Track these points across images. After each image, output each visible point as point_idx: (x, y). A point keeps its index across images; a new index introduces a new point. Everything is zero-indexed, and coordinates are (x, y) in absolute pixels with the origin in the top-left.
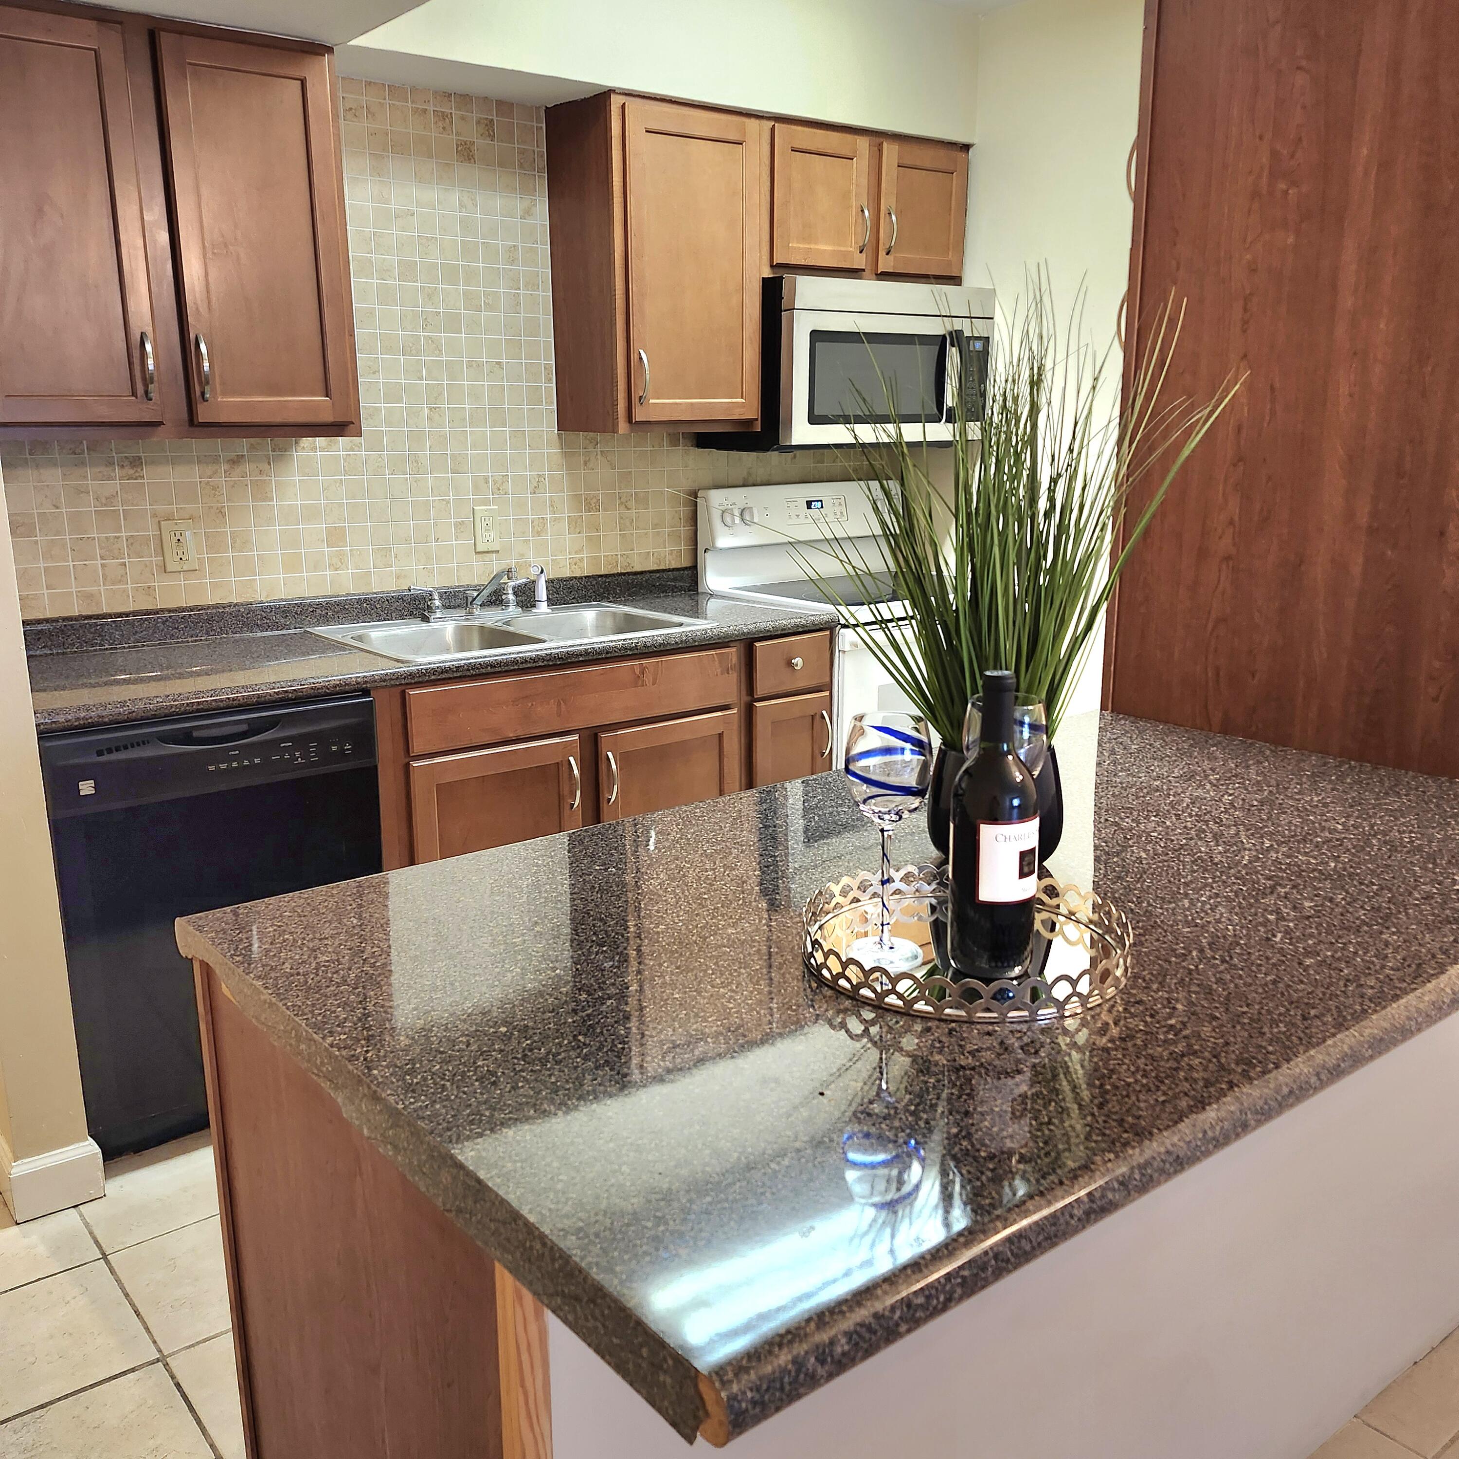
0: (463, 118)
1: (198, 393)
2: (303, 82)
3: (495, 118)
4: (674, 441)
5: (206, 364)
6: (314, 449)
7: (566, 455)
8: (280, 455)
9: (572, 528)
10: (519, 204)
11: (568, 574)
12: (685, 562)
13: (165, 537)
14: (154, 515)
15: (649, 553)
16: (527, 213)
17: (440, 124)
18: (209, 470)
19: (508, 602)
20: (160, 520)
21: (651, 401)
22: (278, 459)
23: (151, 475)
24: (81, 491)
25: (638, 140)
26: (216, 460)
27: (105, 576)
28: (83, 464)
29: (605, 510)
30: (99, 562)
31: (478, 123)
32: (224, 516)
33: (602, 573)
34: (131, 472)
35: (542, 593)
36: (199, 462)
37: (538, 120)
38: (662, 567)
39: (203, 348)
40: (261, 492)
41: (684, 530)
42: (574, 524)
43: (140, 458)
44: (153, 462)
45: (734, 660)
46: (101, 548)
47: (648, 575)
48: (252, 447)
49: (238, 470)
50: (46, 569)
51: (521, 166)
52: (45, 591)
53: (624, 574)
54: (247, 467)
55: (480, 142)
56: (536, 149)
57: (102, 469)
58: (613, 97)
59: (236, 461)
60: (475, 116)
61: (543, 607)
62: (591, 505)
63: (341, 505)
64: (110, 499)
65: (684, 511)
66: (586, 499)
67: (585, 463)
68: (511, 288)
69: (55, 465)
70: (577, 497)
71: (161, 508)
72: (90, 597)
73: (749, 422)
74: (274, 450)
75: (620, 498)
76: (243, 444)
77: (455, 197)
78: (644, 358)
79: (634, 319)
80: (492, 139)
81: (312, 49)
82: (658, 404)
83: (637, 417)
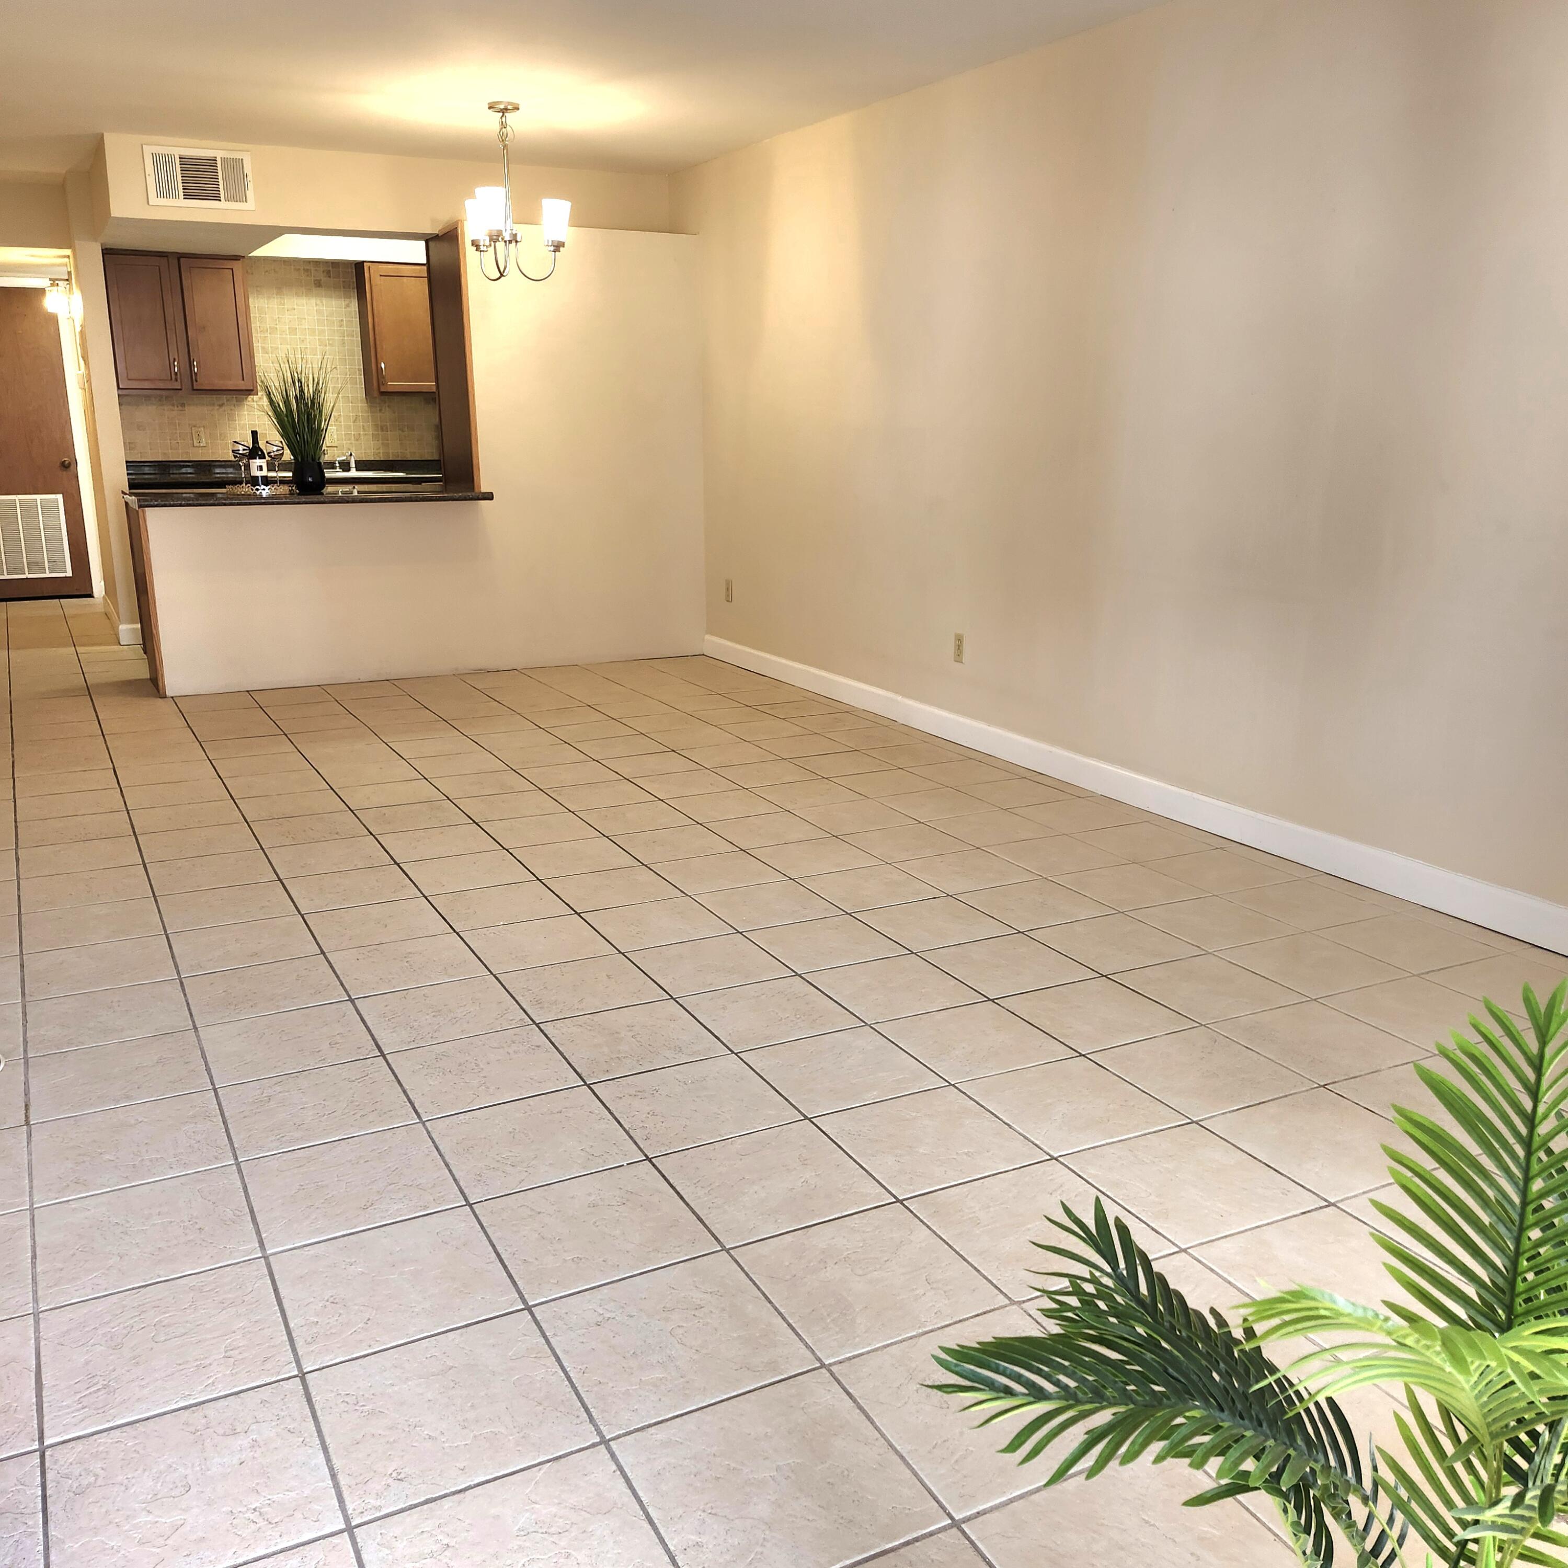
0: (316, 270)
1: (194, 379)
2: (232, 269)
3: (331, 269)
4: (427, 401)
5: (196, 369)
7: (371, 407)
8: (240, 402)
10: (343, 303)
11: (373, 459)
13: (194, 433)
14: (189, 425)
16: (348, 306)
18: (211, 408)
19: (336, 467)
20: (192, 427)
21: (388, 384)
22: (238, 406)
25: (377, 280)
26: (214, 405)
27: (171, 447)
28: (162, 405)
29: (391, 431)
30: (169, 441)
31: (323, 272)
32: (217, 427)
33: (391, 459)
34: (181, 408)
35: (353, 465)
36: (207, 405)
37: (352, 268)
39: (195, 363)
40: (231, 418)
43: (184, 403)
44: (189, 405)
46: (170, 436)
48: (228, 400)
49: (223, 408)
50: (150, 443)
51: (344, 287)
52: (149, 451)
53: (401, 460)
54: (226, 408)
55: (324, 279)
56: (351, 280)
57: (170, 406)
58: (365, 264)
59: (221, 405)
60: (322, 269)
61: (354, 468)
62: (383, 429)
63: (264, 424)
64: (174, 418)
66: (380, 426)
67: (380, 410)
69: (153, 404)
70: (377, 425)
71: (192, 422)
72: (165, 454)
74: (237, 401)
75: (399, 426)
76: (224, 398)
77: (313, 301)
78: (383, 365)
79: (379, 350)
80: (330, 277)
81: (236, 258)
82: (394, 384)
83: (382, 390)
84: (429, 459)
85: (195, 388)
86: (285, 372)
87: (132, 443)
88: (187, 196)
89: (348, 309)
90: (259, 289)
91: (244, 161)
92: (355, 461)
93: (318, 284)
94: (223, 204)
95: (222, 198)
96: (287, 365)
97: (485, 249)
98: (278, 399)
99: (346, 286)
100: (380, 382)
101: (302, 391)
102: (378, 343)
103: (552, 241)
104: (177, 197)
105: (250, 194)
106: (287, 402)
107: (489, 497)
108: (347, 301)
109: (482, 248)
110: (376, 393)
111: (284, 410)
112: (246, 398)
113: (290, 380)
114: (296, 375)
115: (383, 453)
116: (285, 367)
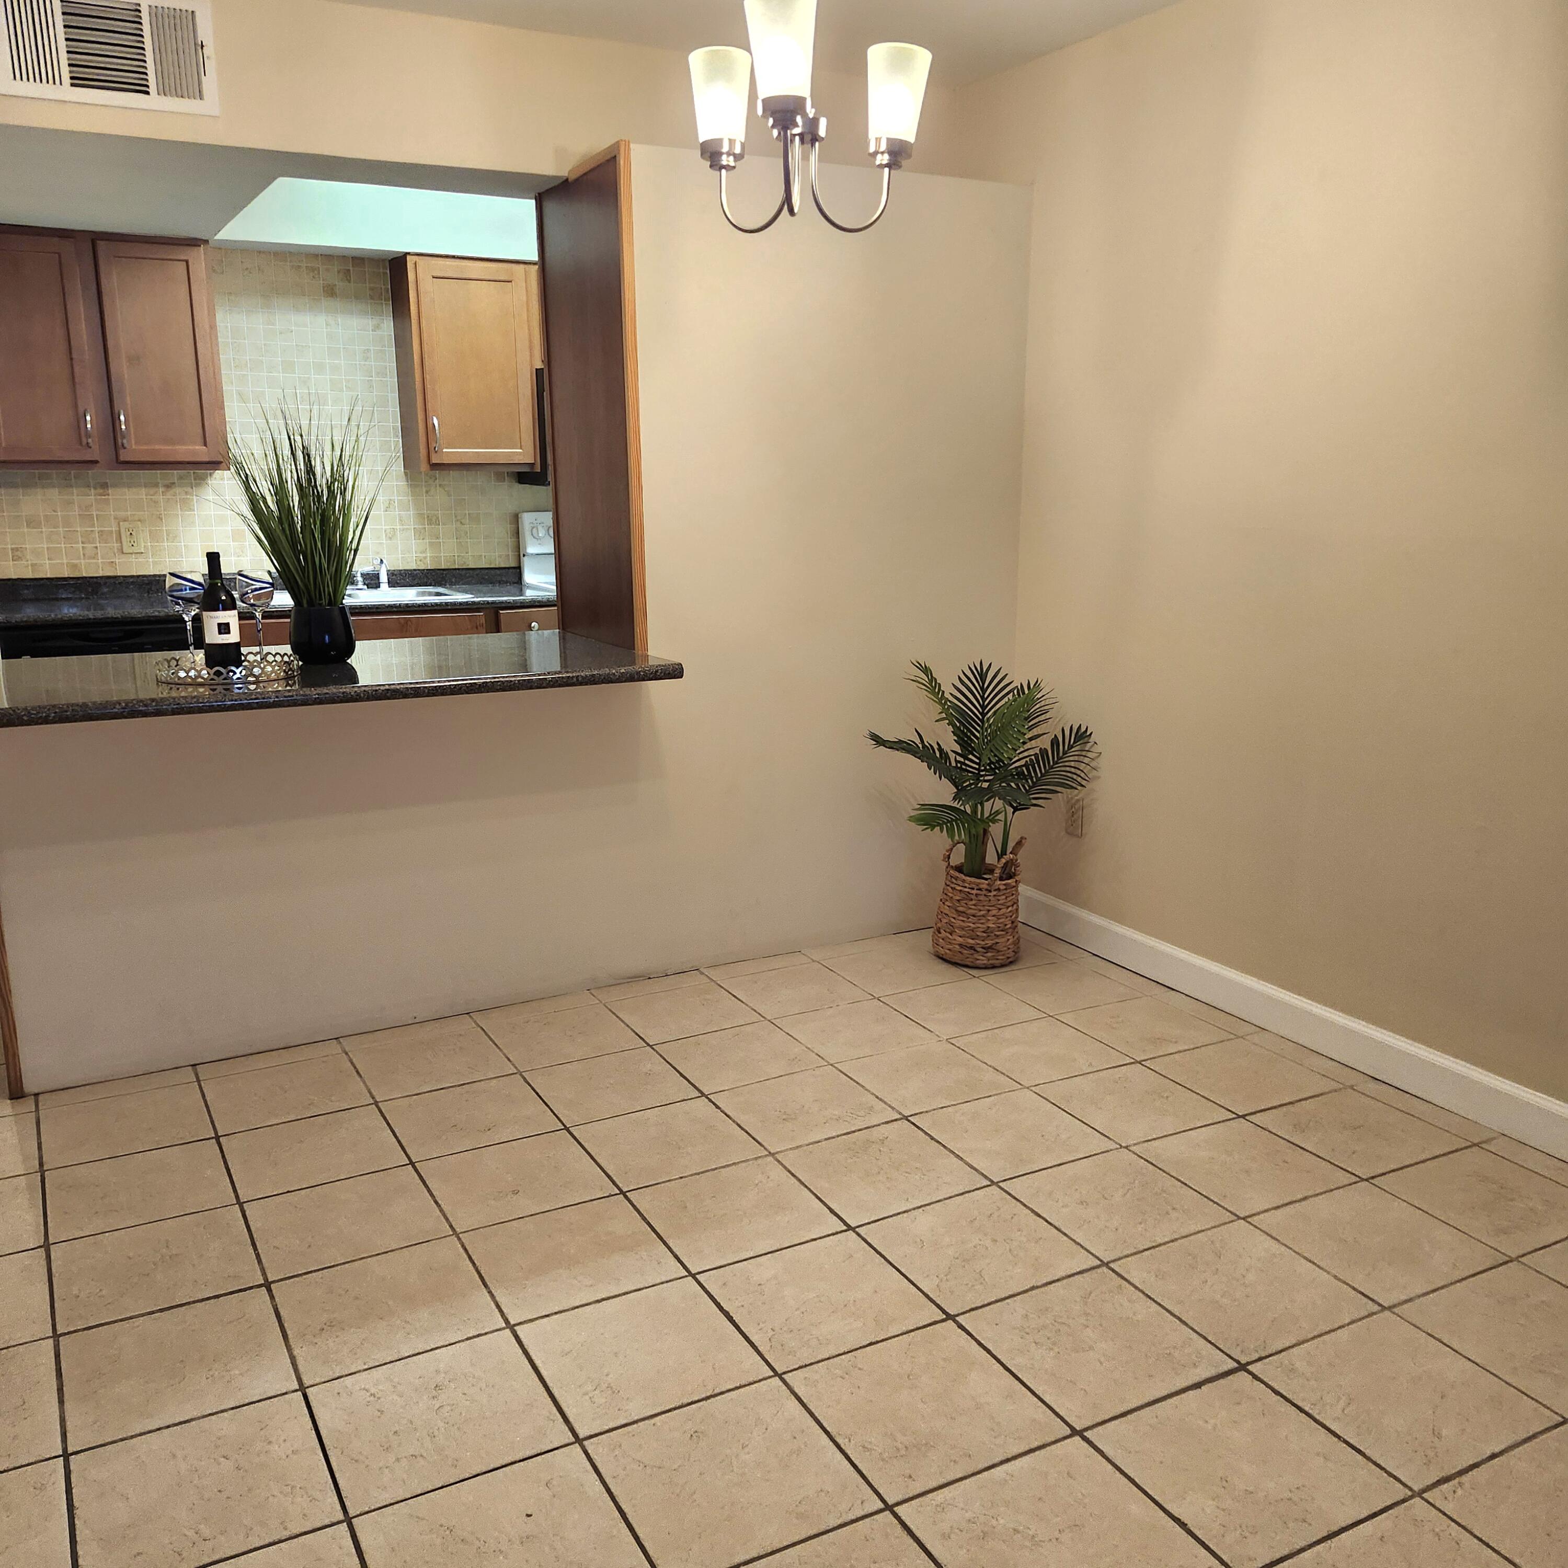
0: (327, 270)
1: (120, 444)
2: (187, 262)
3: (351, 269)
4: (500, 477)
5: (123, 427)
6: (222, 479)
7: (410, 486)
8: (200, 481)
9: (417, 536)
10: (369, 322)
12: (513, 564)
13: (122, 530)
14: (115, 518)
15: (481, 556)
16: (377, 327)
17: (311, 274)
18: (152, 491)
19: (358, 582)
20: (119, 520)
21: (444, 450)
22: (198, 485)
23: (114, 494)
24: (70, 503)
25: (428, 285)
26: (156, 485)
27: (84, 555)
28: (71, 486)
29: (444, 524)
30: (81, 545)
31: (339, 272)
32: (162, 519)
33: (443, 567)
34: (101, 491)
35: (384, 578)
36: (145, 487)
37: (385, 268)
38: (492, 566)
39: (122, 418)
40: (186, 505)
41: (511, 541)
42: (419, 534)
43: (107, 483)
44: (115, 486)
45: (483, 621)
46: (82, 536)
47: (478, 571)
48: (181, 478)
49: (172, 491)
50: (48, 548)
51: (371, 298)
52: (47, 562)
53: (459, 569)
54: (178, 490)
55: (340, 285)
56: (383, 287)
57: (83, 489)
58: (408, 258)
59: (169, 486)
60: (337, 269)
61: (384, 586)
62: (432, 520)
64: (88, 507)
65: (509, 527)
66: (428, 517)
67: (427, 492)
68: (366, 376)
69: (54, 487)
70: (420, 516)
71: (122, 514)
72: (75, 566)
73: (532, 465)
74: (195, 479)
75: (456, 517)
78: (436, 422)
79: (429, 397)
80: (349, 282)
81: (194, 243)
82: (451, 452)
83: (434, 461)
84: (503, 565)
85: (122, 458)
86: (276, 436)
87: (17, 549)
88: (78, 81)
89: (379, 332)
90: (232, 297)
91: (197, 14)
92: (388, 571)
93: (330, 292)
94: (153, 101)
95: (153, 89)
96: (282, 422)
97: (731, 161)
98: (264, 488)
99: (374, 297)
100: (432, 449)
101: (310, 470)
102: (428, 386)
103: (889, 140)
104: (54, 80)
105: (210, 83)
106: (280, 491)
107: (674, 672)
108: (376, 321)
109: (725, 160)
110: (424, 467)
111: (273, 507)
112: (211, 475)
113: (287, 452)
114: (298, 438)
115: (430, 557)
116: (277, 424)
